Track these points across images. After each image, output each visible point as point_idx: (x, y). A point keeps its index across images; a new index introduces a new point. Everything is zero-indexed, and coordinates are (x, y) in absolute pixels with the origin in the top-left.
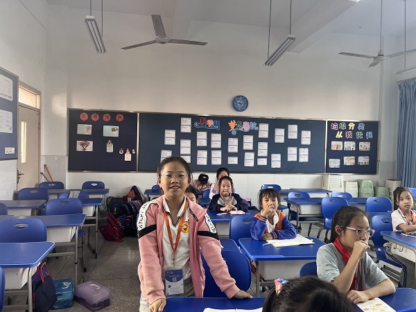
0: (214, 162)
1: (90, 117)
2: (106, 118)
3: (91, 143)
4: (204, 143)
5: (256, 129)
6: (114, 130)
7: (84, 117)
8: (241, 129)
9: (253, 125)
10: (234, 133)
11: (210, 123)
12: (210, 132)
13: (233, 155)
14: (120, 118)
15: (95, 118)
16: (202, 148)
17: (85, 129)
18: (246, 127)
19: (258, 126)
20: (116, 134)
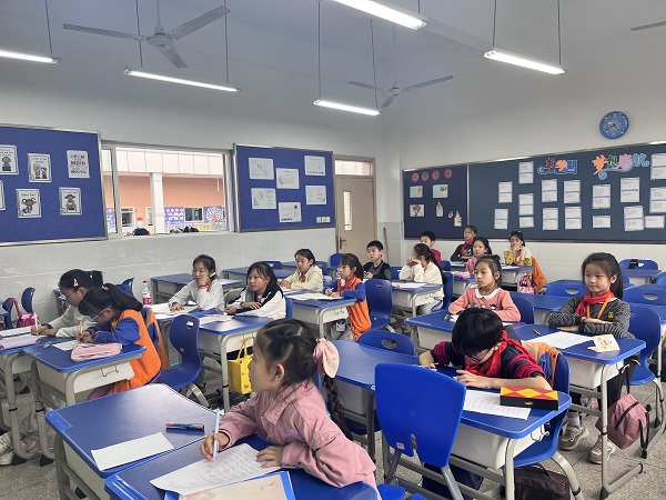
0: (568, 226)
1: (420, 177)
2: (436, 176)
3: (422, 206)
4: (553, 197)
5: (646, 164)
6: (442, 190)
7: (415, 178)
8: (616, 169)
9: (640, 159)
10: (603, 176)
11: (562, 165)
12: (561, 179)
13: (602, 212)
14: (449, 174)
15: (425, 178)
16: (550, 205)
17: (416, 192)
18: (626, 163)
19: (649, 159)
20: (445, 194)
